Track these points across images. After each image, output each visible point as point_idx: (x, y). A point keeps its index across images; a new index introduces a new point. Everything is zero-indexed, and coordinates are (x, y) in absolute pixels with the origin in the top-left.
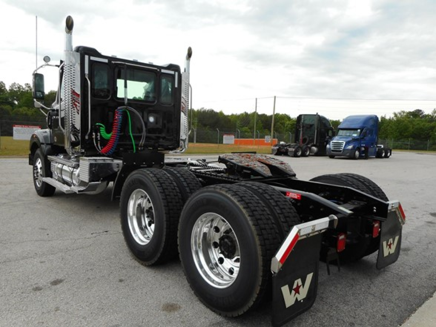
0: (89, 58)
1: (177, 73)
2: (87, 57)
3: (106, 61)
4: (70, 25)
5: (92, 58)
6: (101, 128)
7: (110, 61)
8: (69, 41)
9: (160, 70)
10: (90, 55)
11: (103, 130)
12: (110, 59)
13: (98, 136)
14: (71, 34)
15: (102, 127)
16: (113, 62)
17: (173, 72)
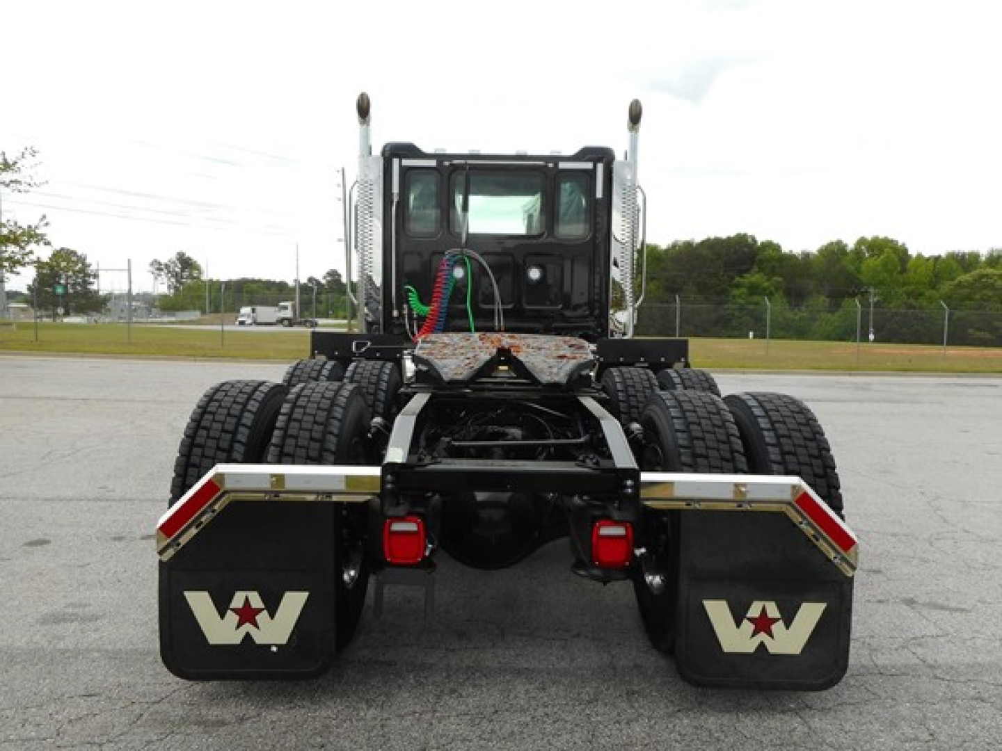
0: (400, 162)
1: (600, 167)
2: (396, 162)
3: (433, 163)
4: (363, 109)
5: (406, 162)
6: (410, 294)
7: (440, 163)
8: (366, 137)
9: (556, 165)
10: (401, 157)
11: (413, 298)
12: (440, 157)
13: (403, 309)
14: (368, 125)
15: (411, 291)
16: (447, 163)
17: (589, 166)
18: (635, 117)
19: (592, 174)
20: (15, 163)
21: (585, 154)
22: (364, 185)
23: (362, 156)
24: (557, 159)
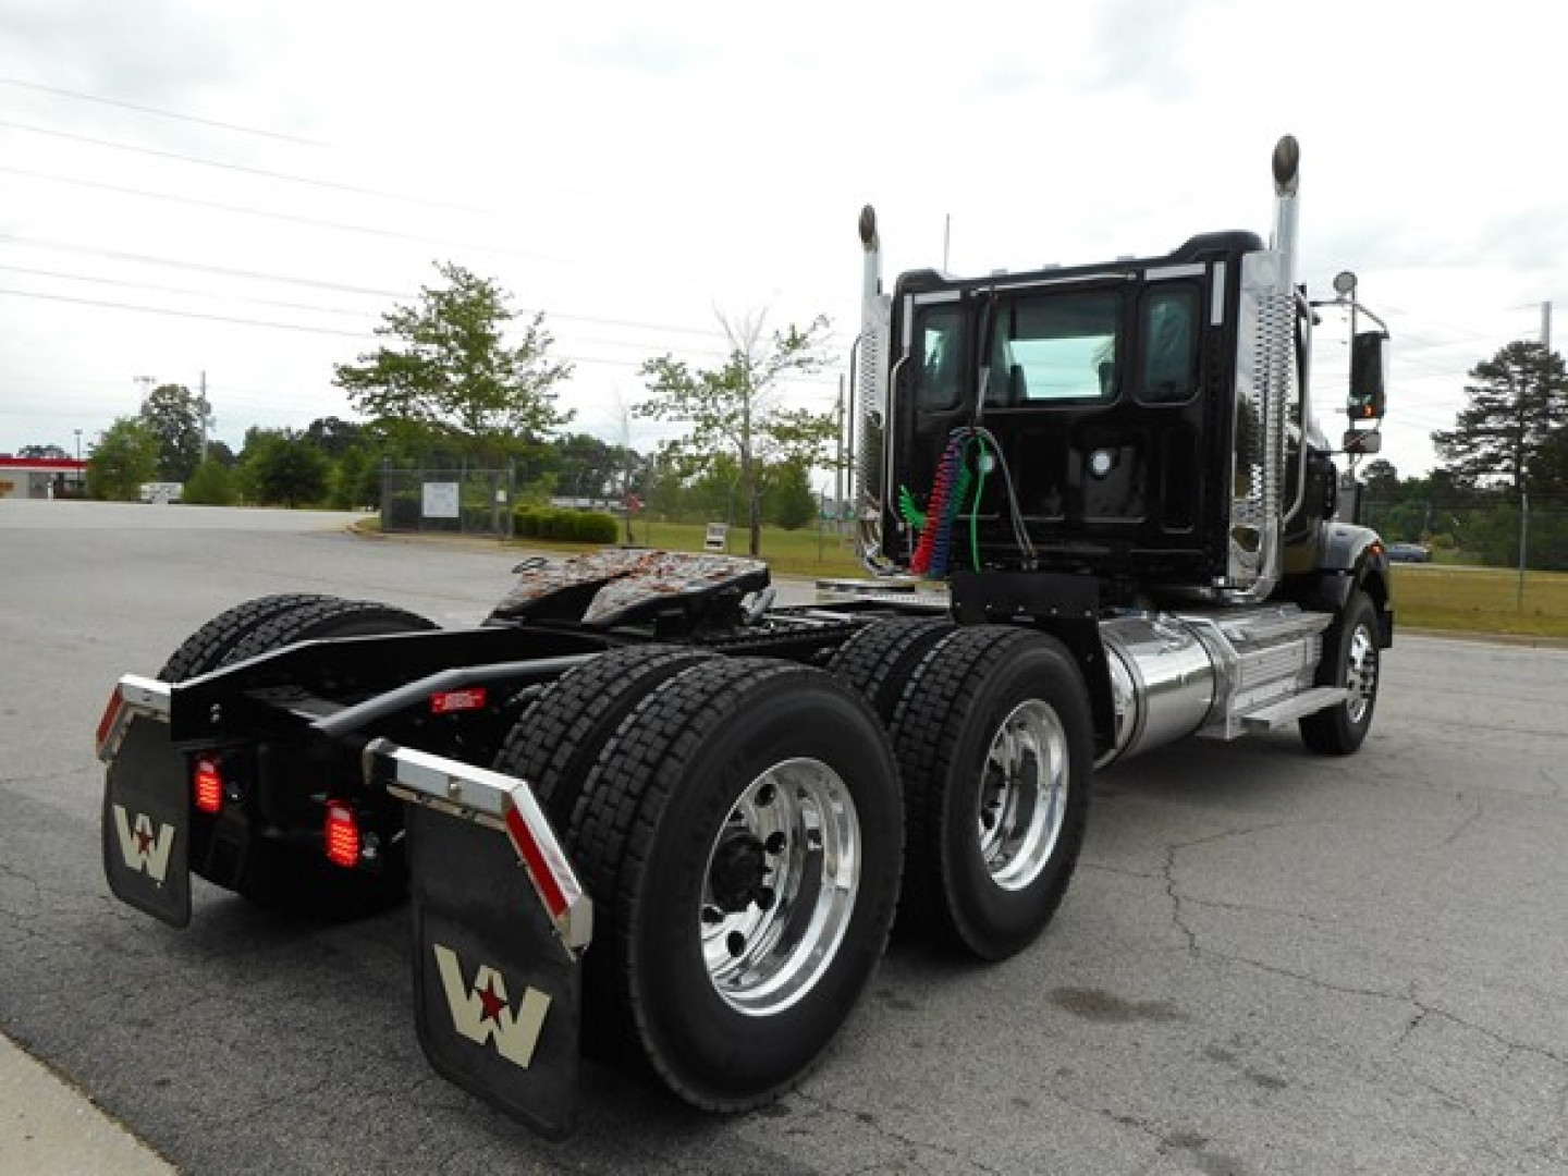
0: (914, 300)
1: (1220, 269)
2: (908, 299)
3: (955, 295)
4: (868, 231)
5: (922, 299)
6: (901, 497)
7: (965, 295)
8: (873, 267)
9: (1141, 274)
10: (914, 291)
11: (906, 504)
12: (965, 286)
14: (876, 252)
16: (973, 294)
17: (1198, 269)
18: (1286, 166)
19: (1202, 285)
20: (804, 337)
21: (1196, 249)
22: (868, 335)
23: (866, 296)
24: (1139, 266)
